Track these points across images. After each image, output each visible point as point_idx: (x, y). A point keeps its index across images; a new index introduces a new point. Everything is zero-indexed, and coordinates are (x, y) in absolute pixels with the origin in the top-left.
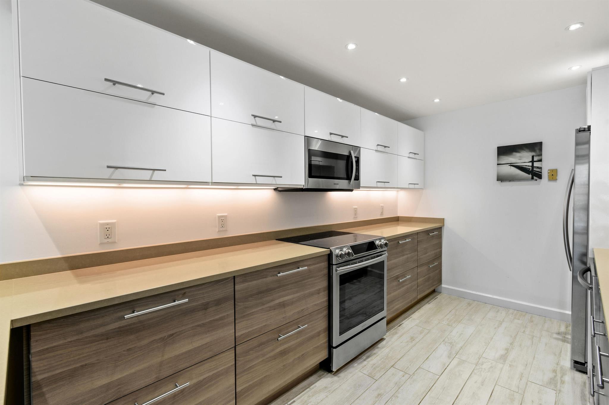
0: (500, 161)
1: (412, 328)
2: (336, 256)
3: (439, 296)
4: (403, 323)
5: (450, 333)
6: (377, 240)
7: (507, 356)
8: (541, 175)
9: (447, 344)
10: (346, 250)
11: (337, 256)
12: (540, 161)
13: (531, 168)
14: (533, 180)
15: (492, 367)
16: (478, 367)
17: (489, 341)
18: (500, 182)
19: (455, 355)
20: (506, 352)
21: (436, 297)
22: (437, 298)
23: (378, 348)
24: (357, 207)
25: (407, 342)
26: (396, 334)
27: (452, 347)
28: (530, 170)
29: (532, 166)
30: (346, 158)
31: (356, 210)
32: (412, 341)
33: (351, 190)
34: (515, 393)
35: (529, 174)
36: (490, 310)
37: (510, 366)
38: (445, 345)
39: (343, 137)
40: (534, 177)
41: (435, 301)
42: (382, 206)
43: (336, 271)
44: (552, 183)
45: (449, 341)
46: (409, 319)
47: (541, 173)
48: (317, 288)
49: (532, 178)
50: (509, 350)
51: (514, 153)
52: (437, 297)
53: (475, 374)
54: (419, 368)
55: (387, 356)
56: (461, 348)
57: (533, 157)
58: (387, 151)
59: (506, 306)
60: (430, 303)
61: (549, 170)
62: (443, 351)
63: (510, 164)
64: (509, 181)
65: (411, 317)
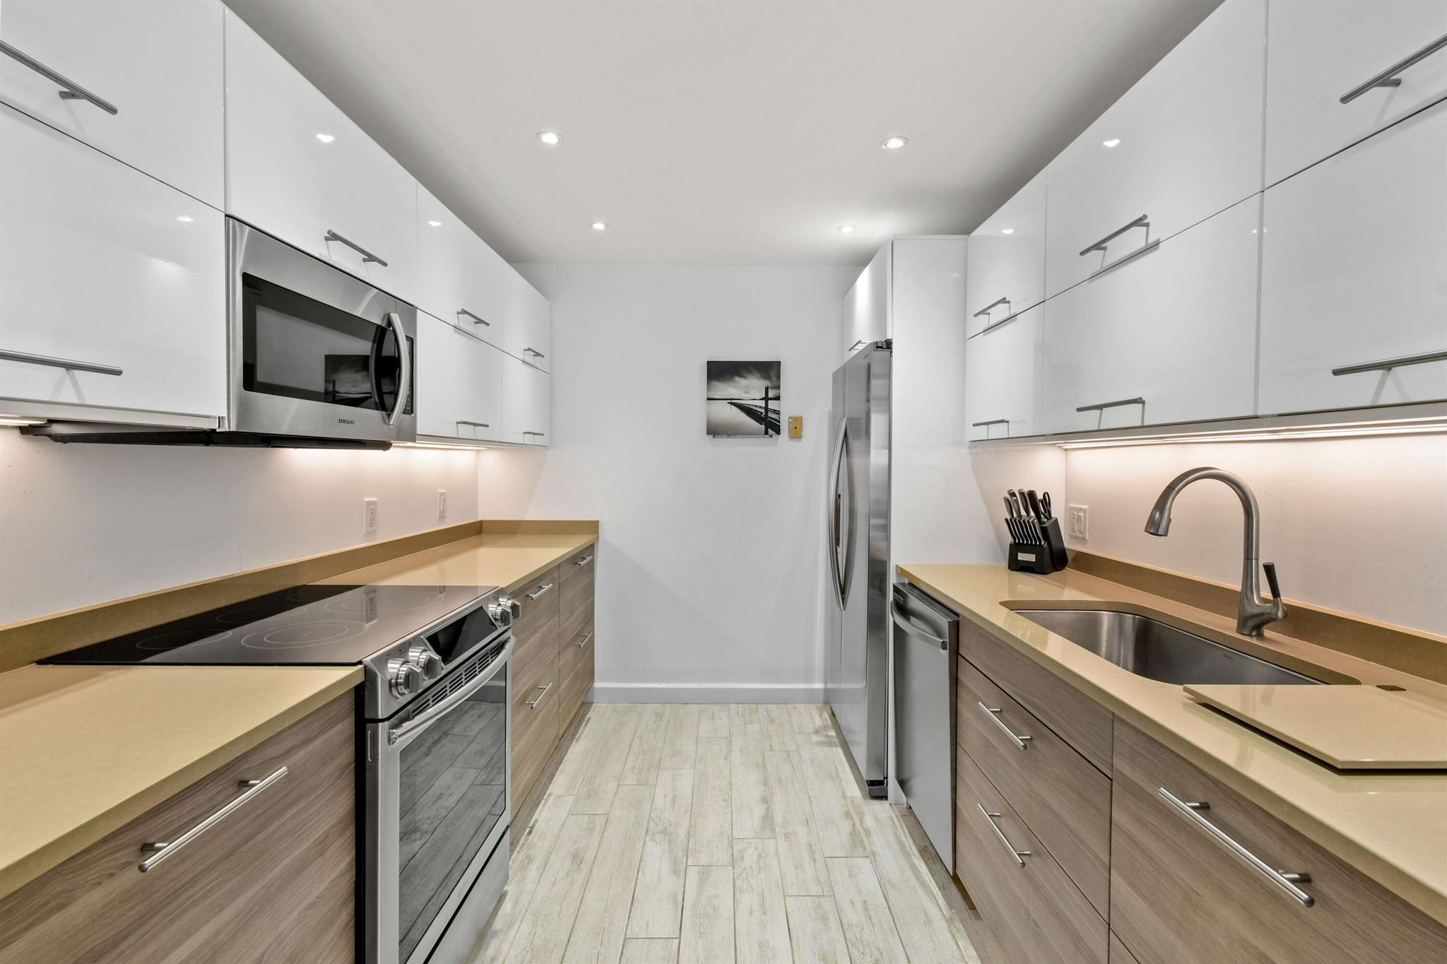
0: (713, 393)
1: (563, 825)
2: (390, 685)
3: (590, 713)
4: (536, 821)
5: (652, 805)
6: (488, 600)
7: (772, 815)
8: (779, 426)
9: (657, 838)
10: (418, 654)
11: (393, 685)
12: (777, 398)
13: (763, 411)
14: (767, 436)
15: (760, 856)
16: (738, 870)
17: (728, 794)
18: (712, 436)
19: (685, 862)
20: (766, 806)
21: (587, 718)
22: (589, 718)
23: (495, 934)
24: (375, 499)
25: (568, 874)
26: (529, 862)
27: (670, 841)
28: (763, 415)
29: (765, 408)
30: (372, 333)
31: (371, 509)
32: (579, 867)
33: (384, 445)
34: (821, 899)
35: (761, 424)
36: (699, 716)
37: (786, 838)
38: (656, 842)
39: (370, 258)
40: (769, 430)
41: (587, 728)
42: (441, 494)
43: (390, 741)
44: (795, 444)
45: (659, 827)
46: (546, 803)
47: (779, 422)
48: (317, 834)
49: (766, 433)
50: (768, 799)
51: (737, 379)
52: (588, 716)
53: (741, 891)
54: (624, 941)
55: (533, 950)
56: (689, 833)
57: (767, 389)
58: (480, 335)
59: (722, 699)
60: (578, 739)
61: (790, 418)
62: (656, 859)
63: (730, 401)
64: (726, 436)
65: (550, 795)
